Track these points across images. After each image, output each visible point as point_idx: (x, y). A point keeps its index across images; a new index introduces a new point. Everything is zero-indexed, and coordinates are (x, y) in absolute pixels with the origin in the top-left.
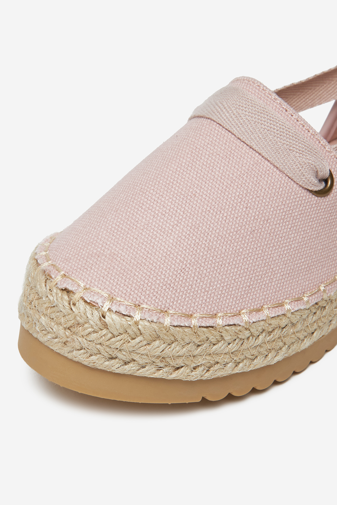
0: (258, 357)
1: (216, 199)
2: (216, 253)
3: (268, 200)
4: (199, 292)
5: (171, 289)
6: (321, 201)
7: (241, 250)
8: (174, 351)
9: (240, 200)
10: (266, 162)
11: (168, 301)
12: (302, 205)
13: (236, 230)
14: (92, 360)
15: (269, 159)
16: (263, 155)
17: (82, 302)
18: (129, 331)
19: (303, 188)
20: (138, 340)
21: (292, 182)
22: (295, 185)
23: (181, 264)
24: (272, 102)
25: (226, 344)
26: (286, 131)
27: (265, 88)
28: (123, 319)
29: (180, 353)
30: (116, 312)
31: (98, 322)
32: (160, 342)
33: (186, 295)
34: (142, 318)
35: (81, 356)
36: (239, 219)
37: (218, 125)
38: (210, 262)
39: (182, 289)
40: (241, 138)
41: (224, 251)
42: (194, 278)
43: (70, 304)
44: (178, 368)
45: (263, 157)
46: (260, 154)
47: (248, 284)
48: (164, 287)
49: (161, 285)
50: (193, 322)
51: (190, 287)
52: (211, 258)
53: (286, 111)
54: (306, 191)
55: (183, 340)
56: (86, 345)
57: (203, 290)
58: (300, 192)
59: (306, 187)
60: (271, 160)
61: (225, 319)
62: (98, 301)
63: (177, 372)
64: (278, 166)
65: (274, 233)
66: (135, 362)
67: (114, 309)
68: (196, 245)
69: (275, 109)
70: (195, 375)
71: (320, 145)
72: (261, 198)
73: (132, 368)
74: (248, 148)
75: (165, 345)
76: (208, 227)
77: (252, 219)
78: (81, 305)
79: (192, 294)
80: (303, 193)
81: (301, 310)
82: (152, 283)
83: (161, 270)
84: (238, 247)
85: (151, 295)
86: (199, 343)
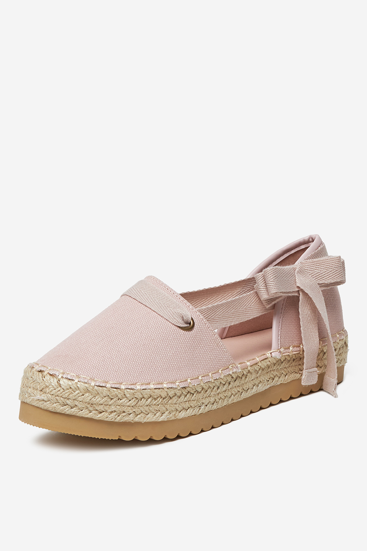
0: (150, 413)
1: (124, 329)
2: (122, 354)
3: (153, 330)
4: (112, 371)
5: (96, 369)
6: (187, 333)
7: (137, 353)
8: (97, 400)
9: (137, 329)
10: (154, 312)
11: (94, 374)
12: (174, 334)
13: (134, 343)
14: (54, 406)
15: (155, 311)
16: (152, 309)
17: (48, 375)
18: (72, 387)
19: (175, 325)
20: (77, 392)
21: (168, 322)
22: (170, 324)
23: (102, 358)
24: (160, 285)
25: (128, 400)
26: (166, 298)
27: (157, 279)
28: (69, 381)
29: (101, 402)
30: (65, 378)
31: (56, 384)
32: (89, 394)
33: (104, 372)
34: (79, 381)
35: (48, 405)
36: (136, 338)
37: (129, 297)
38: (119, 358)
39: (102, 370)
40: (141, 302)
41: (127, 353)
42: (109, 365)
43: (42, 377)
44: (101, 413)
45: (152, 310)
46: (150, 309)
47: (141, 370)
48: (92, 368)
49: (91, 367)
50: (108, 385)
51: (107, 369)
52: (119, 356)
53: (168, 289)
54: (177, 327)
55: (102, 393)
56: (51, 397)
57: (114, 371)
58: (173, 327)
59: (176, 325)
60: (156, 311)
61: (126, 386)
62: (56, 373)
63: (101, 414)
64: (160, 314)
65: (157, 347)
66: (77, 407)
67: (64, 376)
68: (111, 349)
69: (162, 289)
70: (111, 417)
71: (186, 306)
72: (150, 329)
73: (76, 411)
74: (144, 306)
75: (92, 396)
76: (118, 341)
77: (144, 338)
78: (48, 377)
79: (108, 372)
80: (175, 328)
81: (174, 388)
82: (86, 366)
83: (91, 360)
84: (135, 352)
85: (85, 371)
86: (112, 397)
